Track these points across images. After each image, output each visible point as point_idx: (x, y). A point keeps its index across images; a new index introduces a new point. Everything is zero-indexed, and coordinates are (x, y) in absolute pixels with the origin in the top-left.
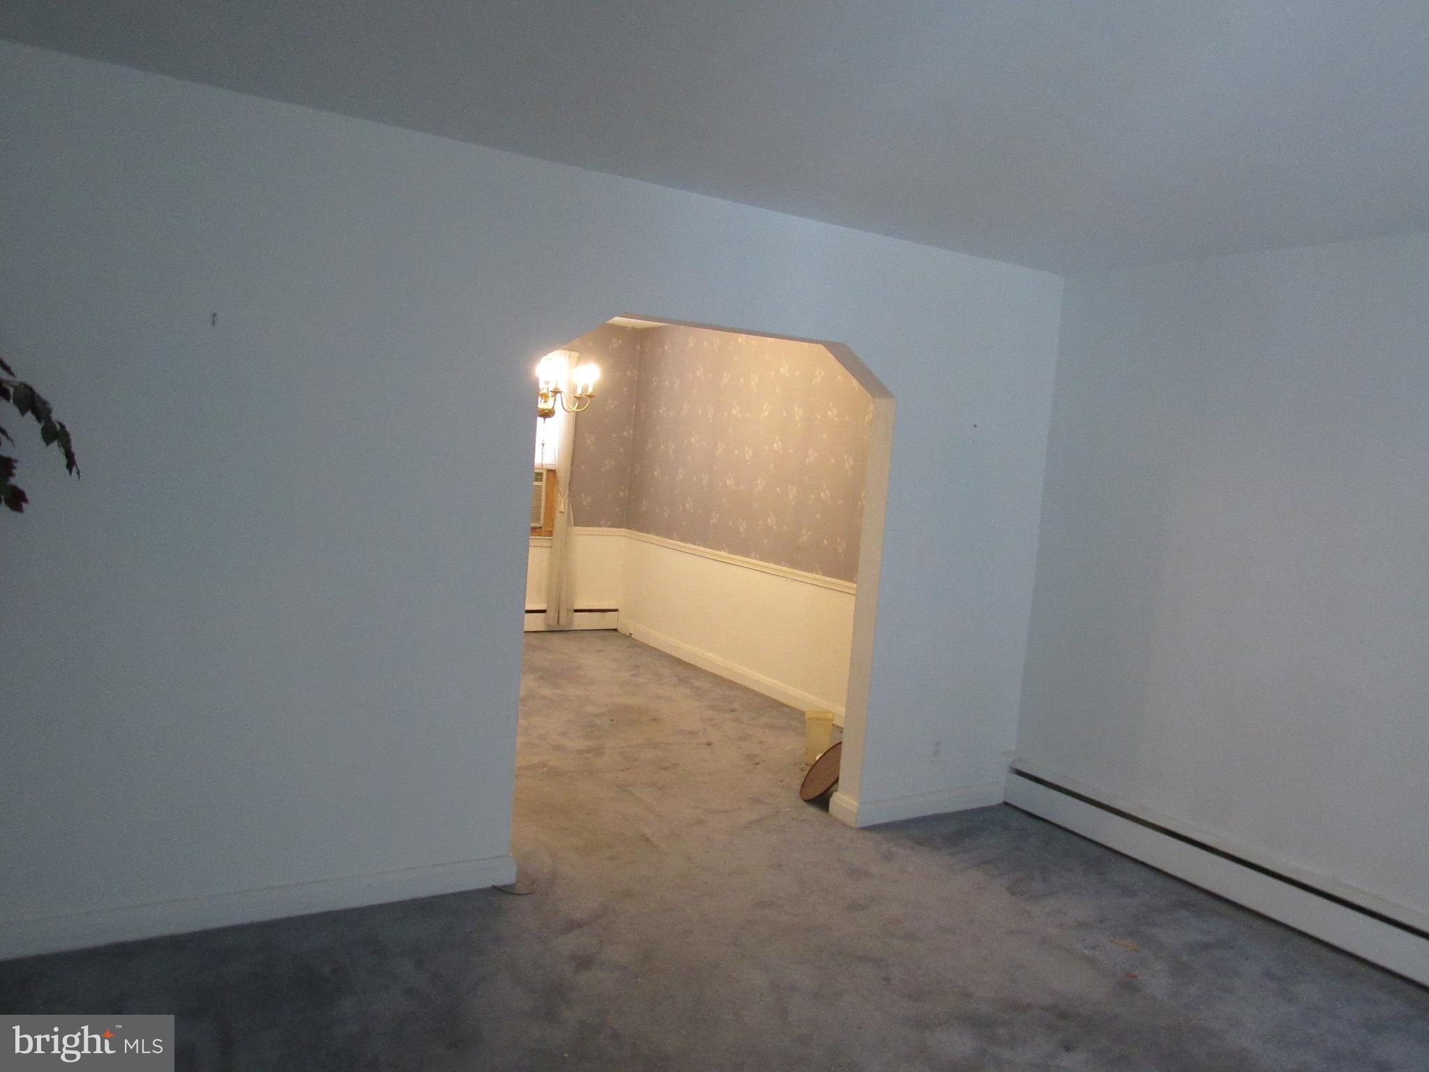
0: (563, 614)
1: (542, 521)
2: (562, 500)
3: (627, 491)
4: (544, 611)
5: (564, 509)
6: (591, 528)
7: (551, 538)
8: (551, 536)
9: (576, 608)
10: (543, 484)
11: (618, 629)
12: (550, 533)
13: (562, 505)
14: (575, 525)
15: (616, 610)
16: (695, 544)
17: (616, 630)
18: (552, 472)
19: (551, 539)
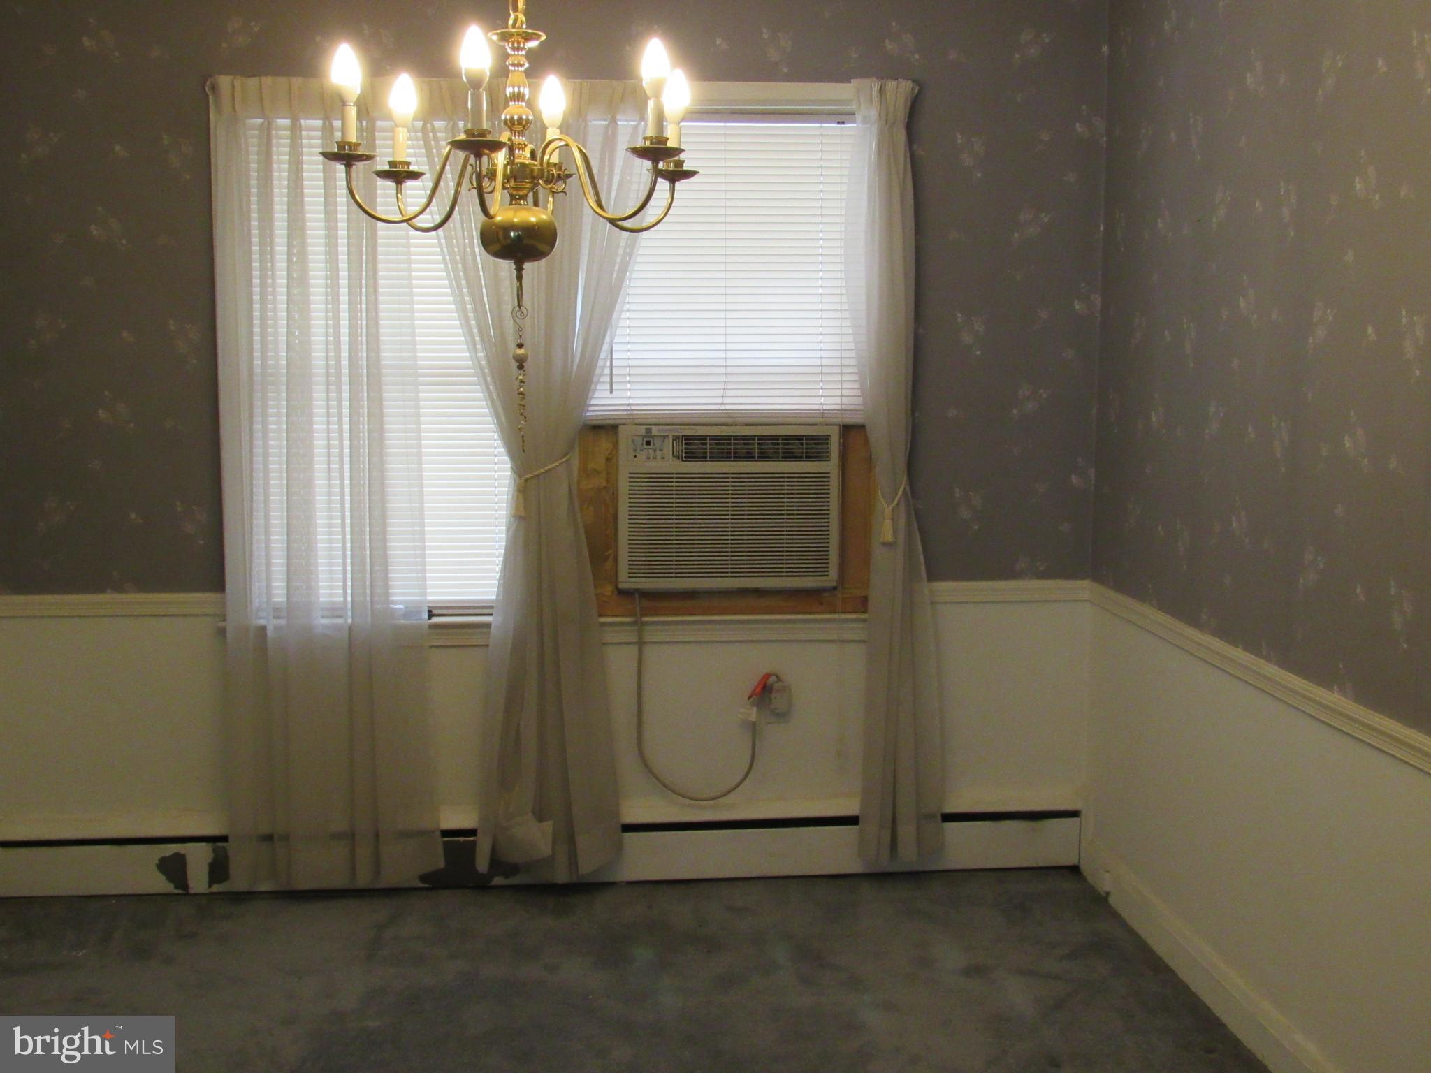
0: (907, 832)
1: (833, 573)
2: (888, 511)
3: (1092, 472)
4: (851, 820)
5: (895, 532)
6: (990, 584)
7: (863, 616)
8: (865, 612)
9: (949, 809)
10: (831, 467)
11: (1086, 869)
12: (863, 604)
13: (888, 523)
14: (932, 577)
15: (1075, 814)
16: (1258, 654)
17: (1075, 870)
18: (851, 431)
19: (865, 621)
